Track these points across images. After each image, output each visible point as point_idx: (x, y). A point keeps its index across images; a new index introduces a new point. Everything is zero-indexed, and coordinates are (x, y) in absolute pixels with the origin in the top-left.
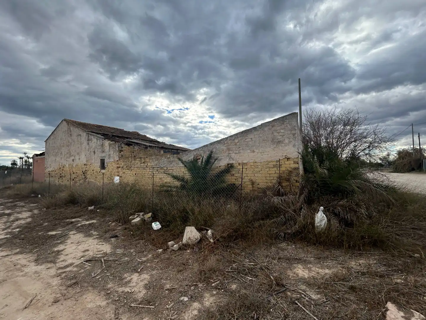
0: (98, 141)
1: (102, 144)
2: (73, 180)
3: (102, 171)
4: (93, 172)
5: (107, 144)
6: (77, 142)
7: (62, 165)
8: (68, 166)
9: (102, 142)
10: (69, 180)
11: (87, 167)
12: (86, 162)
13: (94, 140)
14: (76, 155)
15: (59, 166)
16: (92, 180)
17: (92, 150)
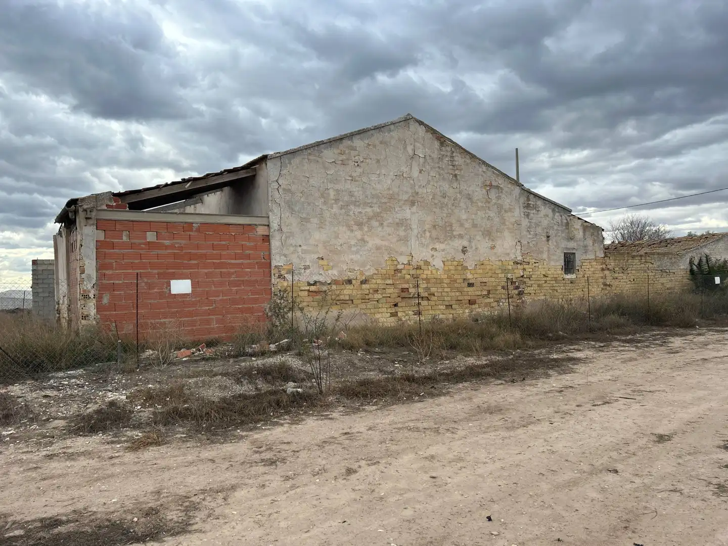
1: (567, 224)
2: (471, 302)
3: (569, 276)
4: (545, 279)
5: (577, 225)
6: (482, 202)
7: (409, 261)
8: (443, 265)
9: (567, 220)
10: (451, 306)
11: (524, 269)
12: (520, 258)
13: (545, 210)
14: (478, 238)
15: (389, 263)
16: (543, 298)
17: (539, 230)
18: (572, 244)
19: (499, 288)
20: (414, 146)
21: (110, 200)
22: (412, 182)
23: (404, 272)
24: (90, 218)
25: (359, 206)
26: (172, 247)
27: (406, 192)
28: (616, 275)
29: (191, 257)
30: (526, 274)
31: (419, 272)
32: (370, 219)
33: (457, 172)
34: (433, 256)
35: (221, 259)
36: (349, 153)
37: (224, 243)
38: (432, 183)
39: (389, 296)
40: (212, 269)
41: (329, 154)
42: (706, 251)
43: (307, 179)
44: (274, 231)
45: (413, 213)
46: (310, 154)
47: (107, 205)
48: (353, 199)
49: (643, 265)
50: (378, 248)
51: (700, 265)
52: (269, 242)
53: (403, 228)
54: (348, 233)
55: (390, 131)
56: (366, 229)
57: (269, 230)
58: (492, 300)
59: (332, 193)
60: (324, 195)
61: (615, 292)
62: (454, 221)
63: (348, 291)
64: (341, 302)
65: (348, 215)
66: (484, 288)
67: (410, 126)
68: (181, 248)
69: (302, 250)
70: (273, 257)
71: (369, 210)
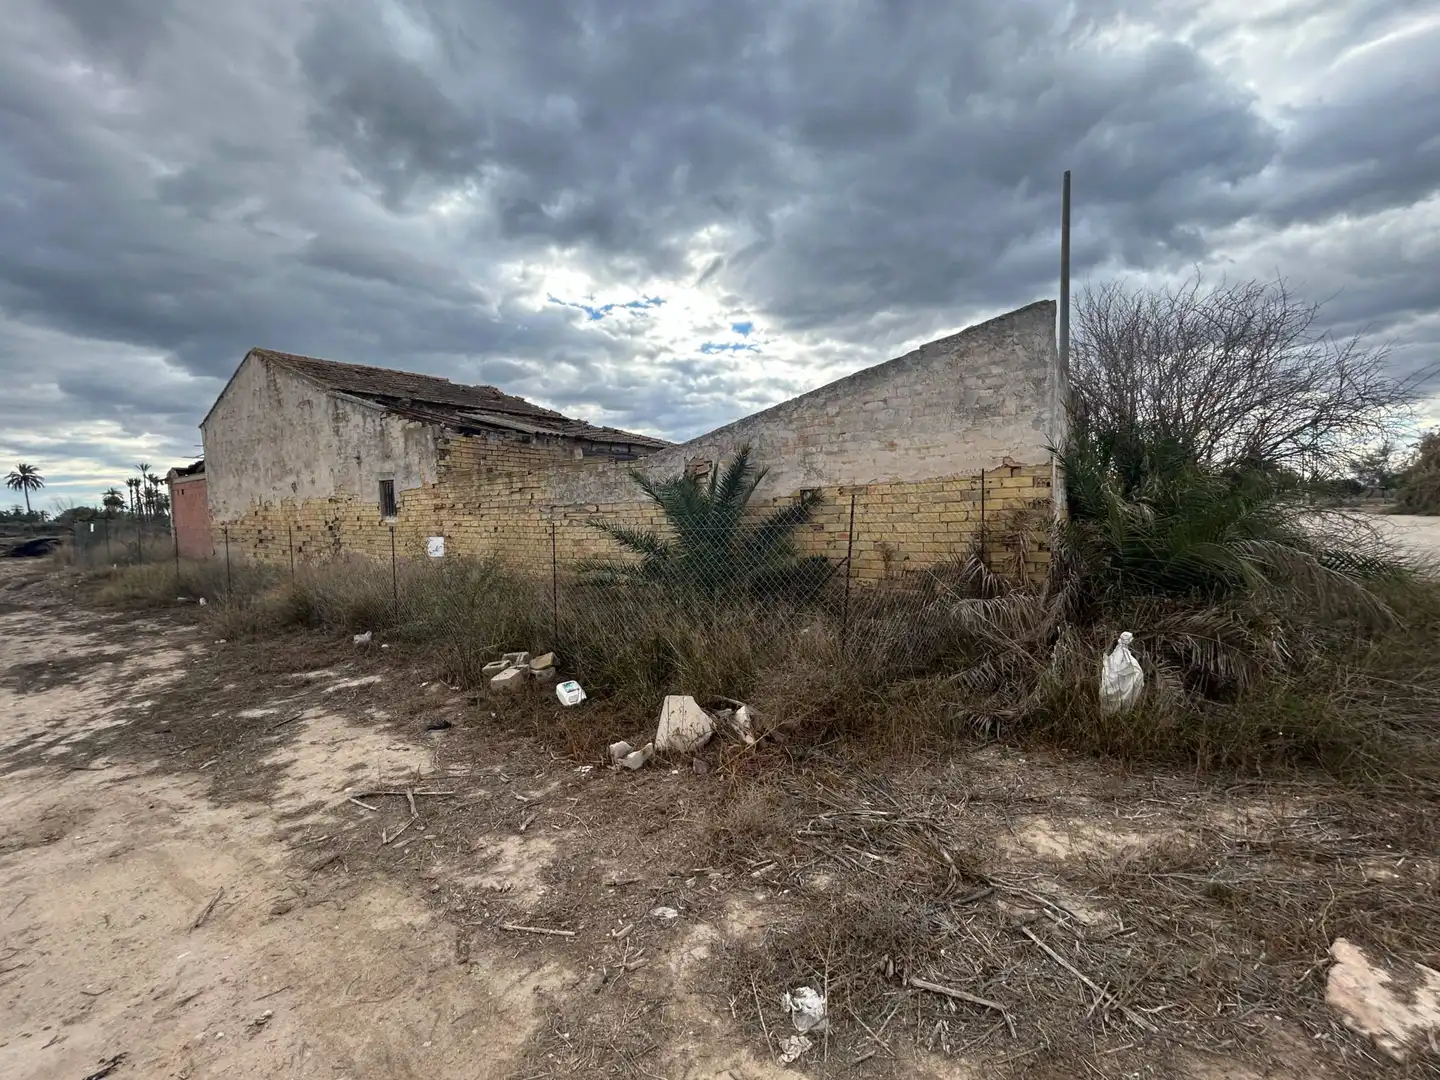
0: (369, 419)
1: (382, 433)
2: (299, 550)
3: (389, 520)
4: (360, 523)
5: (396, 431)
9: (381, 426)
11: (338, 509)
12: (334, 493)
13: (355, 418)
14: (302, 471)
17: (349, 450)
19: (319, 534)
23: (259, 514)
30: (340, 515)
31: (267, 513)
66: (308, 532)
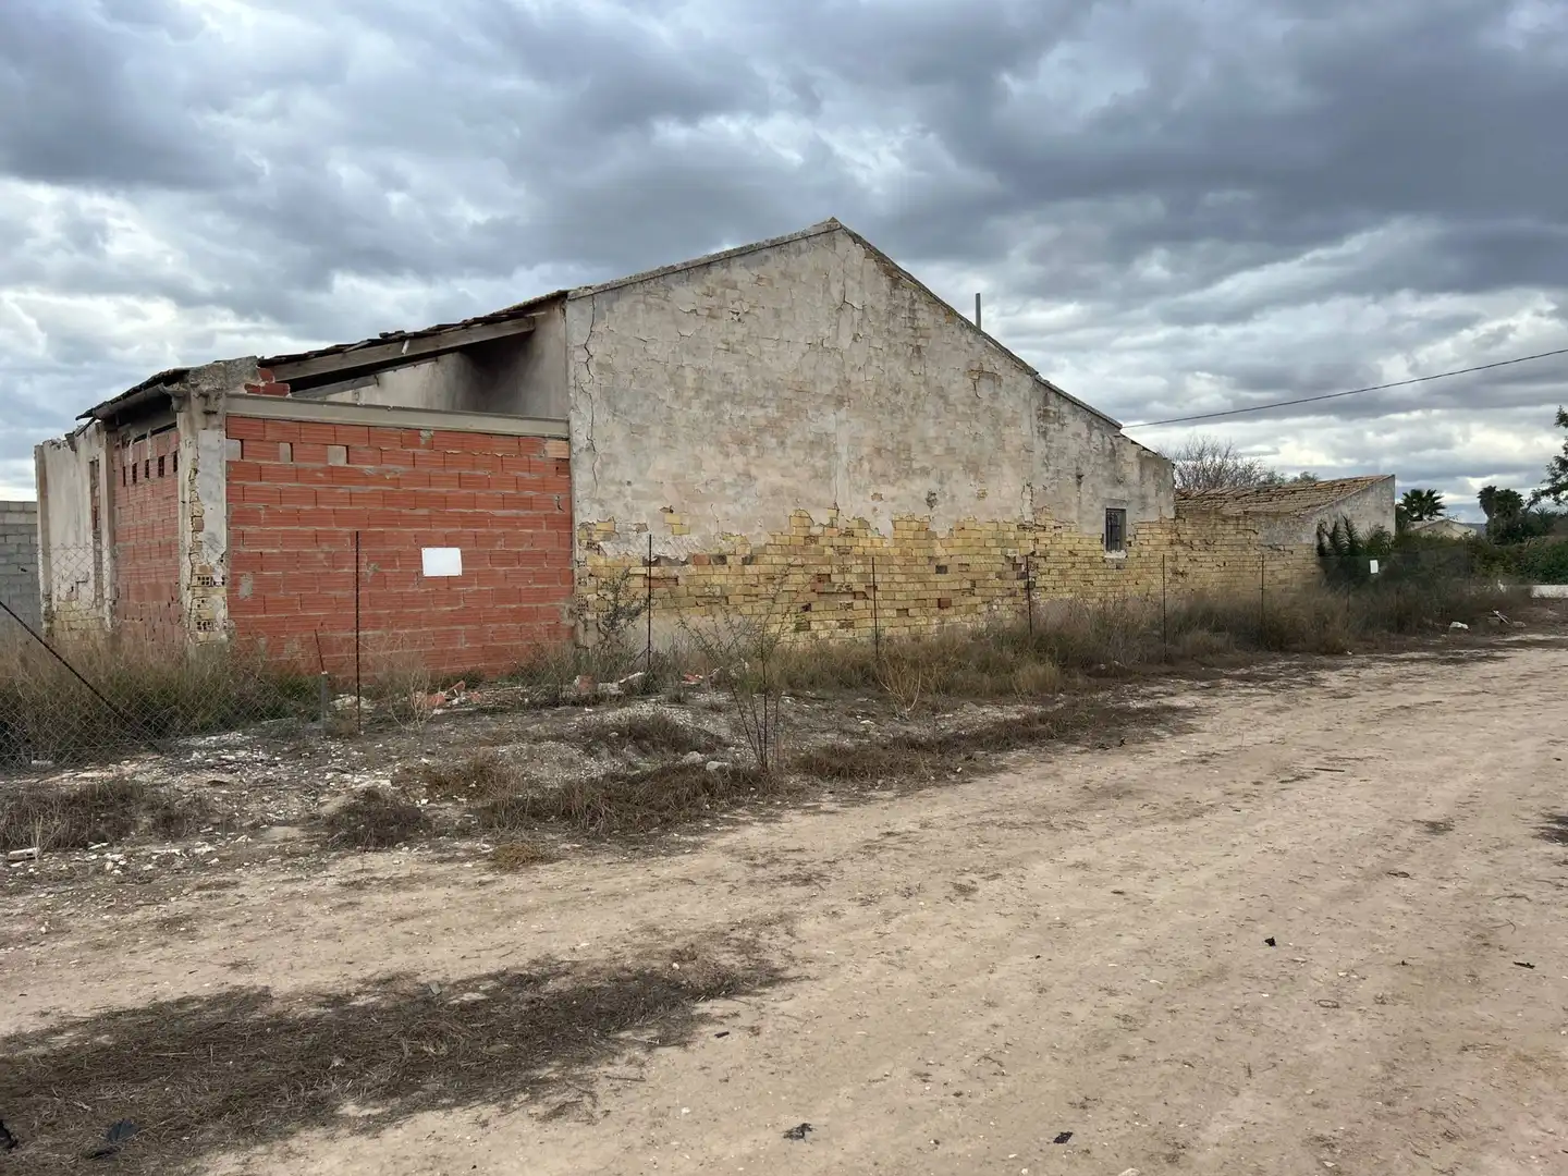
1: (1113, 452)
2: (942, 604)
3: (1113, 555)
4: (1072, 559)
5: (1130, 455)
6: (964, 404)
7: (831, 519)
8: (892, 528)
9: (1112, 444)
10: (907, 610)
11: (1037, 540)
12: (1029, 518)
13: (1075, 424)
14: (955, 476)
15: (795, 522)
16: (1069, 596)
17: (1063, 463)
18: (1120, 493)
19: (992, 576)
20: (844, 285)
21: (254, 375)
22: (838, 357)
23: (822, 541)
24: (215, 413)
25: (740, 403)
26: (380, 478)
27: (829, 380)
28: (1195, 554)
29: (417, 500)
30: (1040, 548)
31: (849, 541)
32: (760, 430)
33: (921, 342)
34: (875, 509)
35: (475, 508)
36: (724, 293)
37: (479, 473)
38: (875, 363)
39: (794, 589)
40: (457, 526)
41: (686, 294)
42: (1345, 510)
43: (642, 345)
44: (580, 450)
45: (840, 423)
46: (649, 293)
47: (247, 387)
48: (729, 389)
49: (1240, 537)
50: (776, 492)
51: (1333, 537)
52: (569, 473)
53: (822, 452)
54: (720, 458)
55: (799, 252)
56: (753, 452)
57: (570, 450)
58: (979, 600)
59: (690, 376)
60: (675, 379)
61: (1193, 586)
62: (913, 441)
63: (719, 578)
64: (704, 599)
65: (719, 422)
66: (965, 575)
67: (838, 243)
68: (397, 482)
69: (634, 491)
70: (577, 505)
71: (759, 412)
